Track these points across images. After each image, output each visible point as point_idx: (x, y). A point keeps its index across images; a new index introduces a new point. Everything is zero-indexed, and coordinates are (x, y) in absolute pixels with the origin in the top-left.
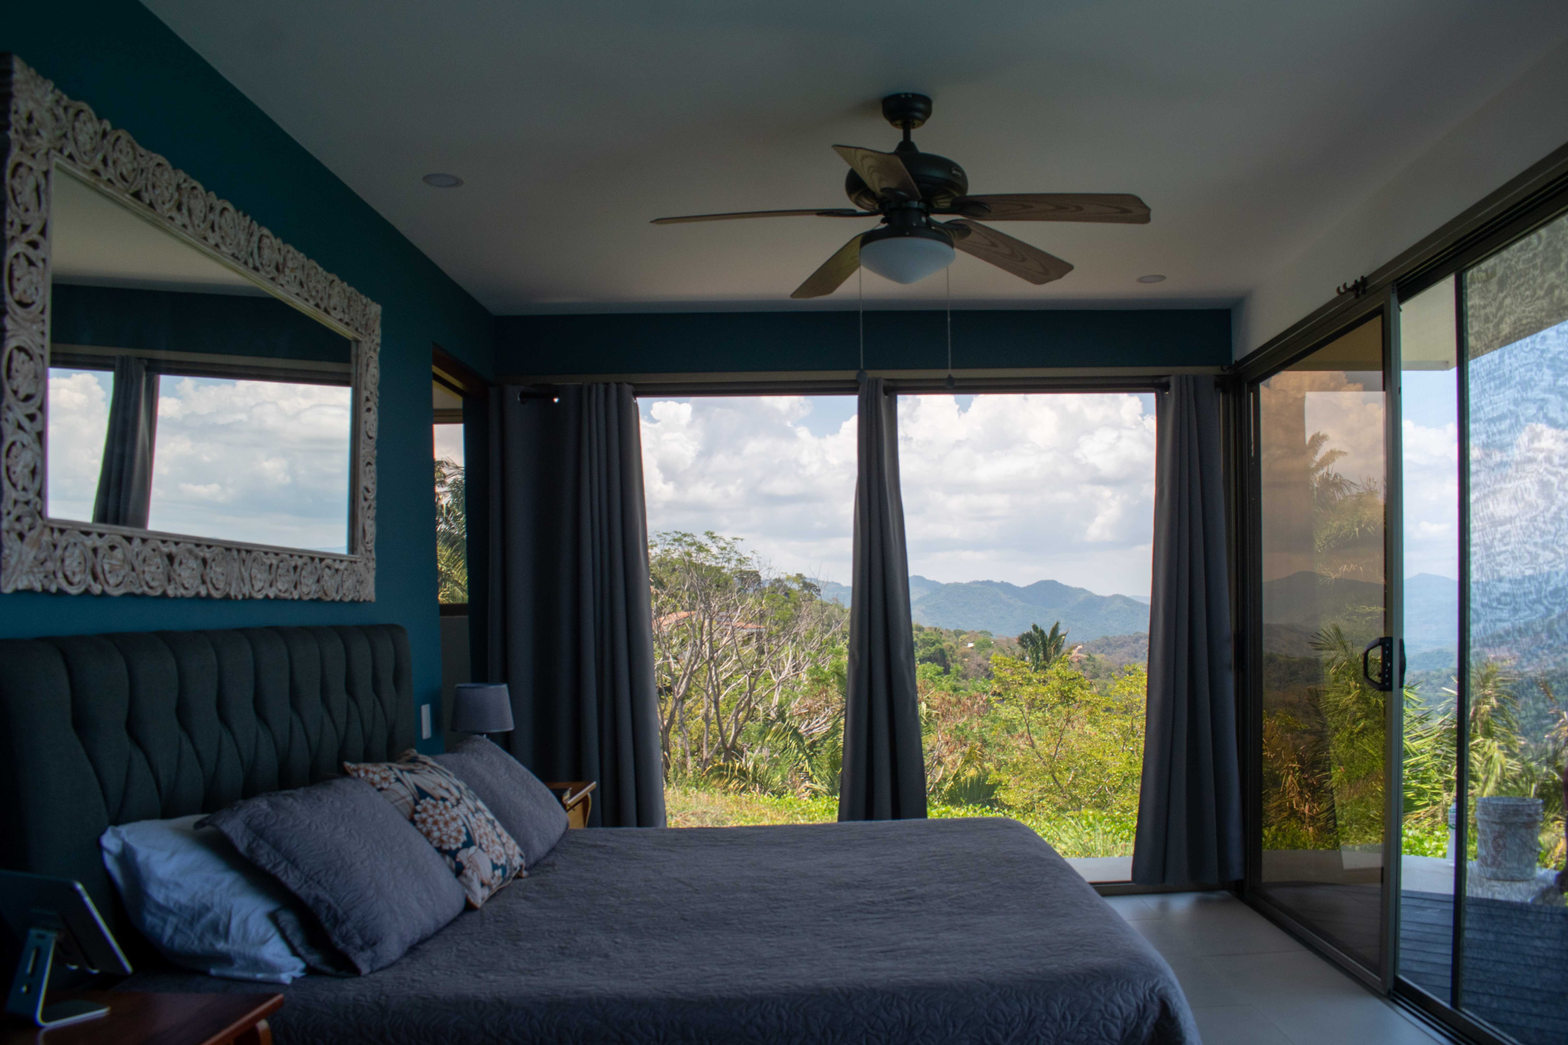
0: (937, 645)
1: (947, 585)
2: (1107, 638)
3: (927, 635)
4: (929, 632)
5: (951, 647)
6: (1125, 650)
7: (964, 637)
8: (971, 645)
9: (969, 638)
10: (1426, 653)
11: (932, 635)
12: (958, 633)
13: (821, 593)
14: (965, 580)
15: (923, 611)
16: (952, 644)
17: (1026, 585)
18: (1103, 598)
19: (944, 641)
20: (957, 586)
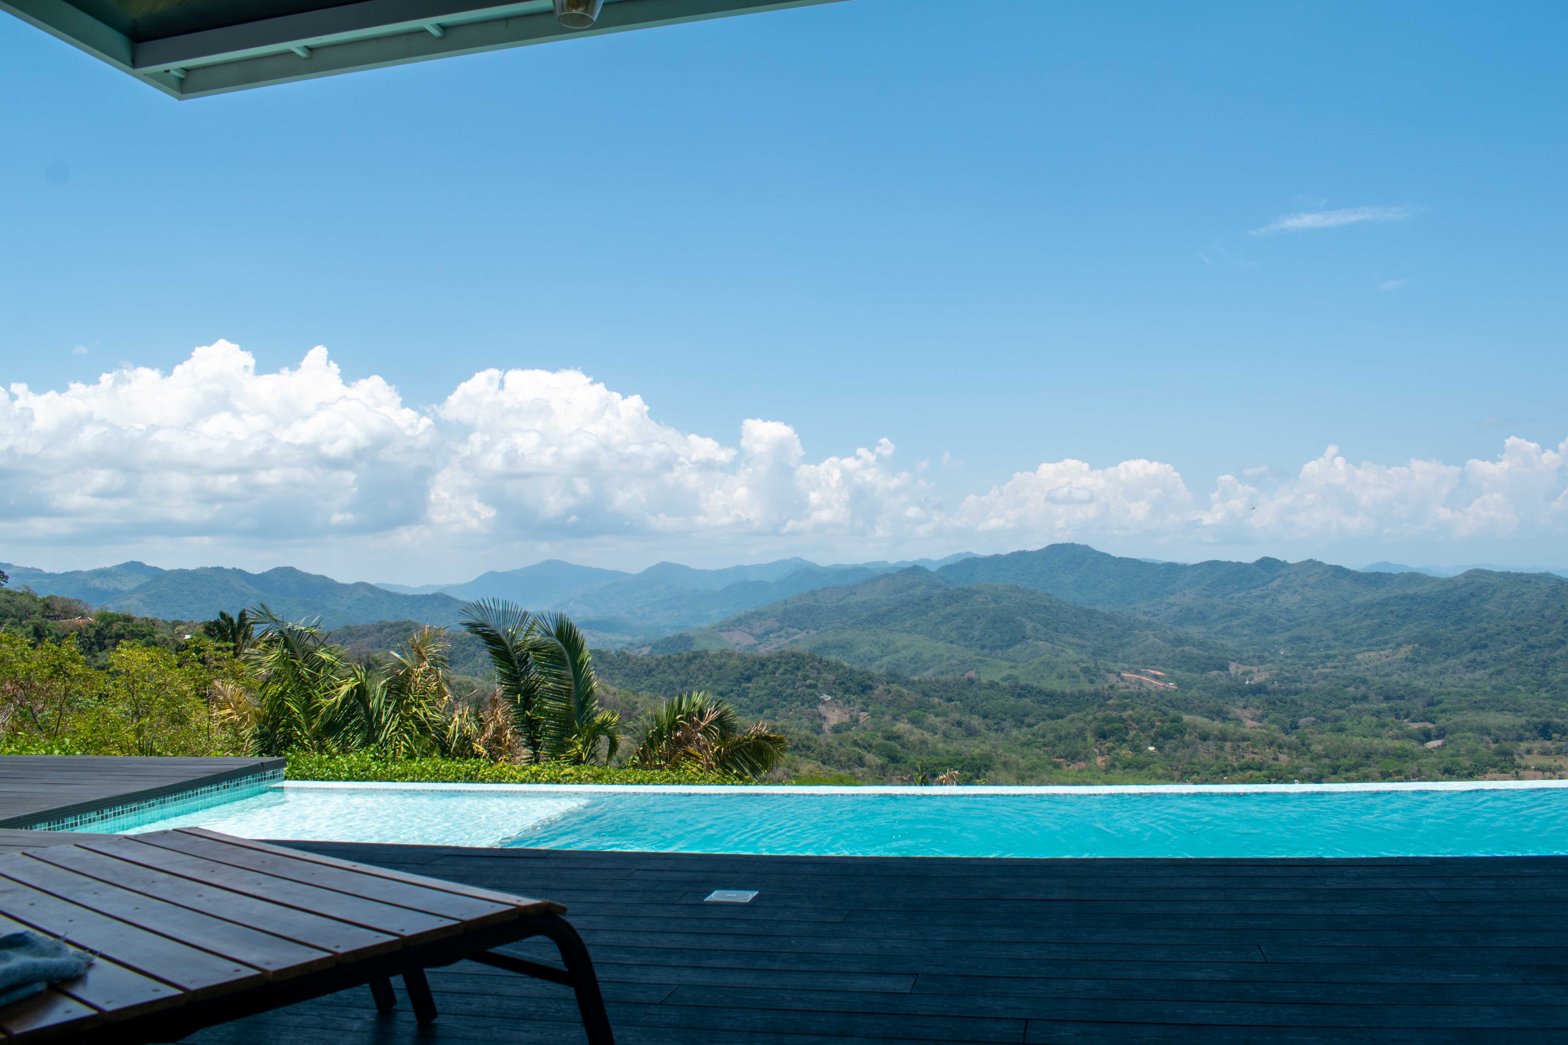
0: (148, 637)
1: (171, 572)
2: (348, 627)
3: (137, 626)
4: (141, 623)
5: (165, 639)
6: (367, 640)
7: (181, 628)
8: (188, 637)
9: (187, 629)
10: (668, 638)
11: (142, 626)
12: (176, 624)
13: (9, 580)
14: (191, 566)
15: (141, 600)
16: (165, 635)
17: (260, 572)
18: (345, 586)
19: (157, 633)
20: (182, 573)
